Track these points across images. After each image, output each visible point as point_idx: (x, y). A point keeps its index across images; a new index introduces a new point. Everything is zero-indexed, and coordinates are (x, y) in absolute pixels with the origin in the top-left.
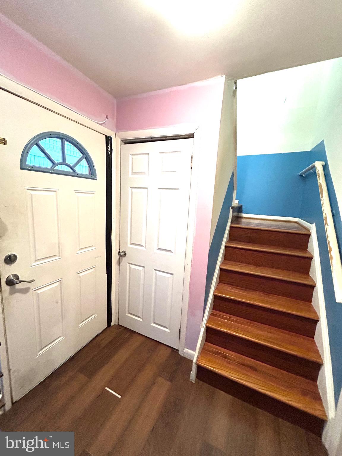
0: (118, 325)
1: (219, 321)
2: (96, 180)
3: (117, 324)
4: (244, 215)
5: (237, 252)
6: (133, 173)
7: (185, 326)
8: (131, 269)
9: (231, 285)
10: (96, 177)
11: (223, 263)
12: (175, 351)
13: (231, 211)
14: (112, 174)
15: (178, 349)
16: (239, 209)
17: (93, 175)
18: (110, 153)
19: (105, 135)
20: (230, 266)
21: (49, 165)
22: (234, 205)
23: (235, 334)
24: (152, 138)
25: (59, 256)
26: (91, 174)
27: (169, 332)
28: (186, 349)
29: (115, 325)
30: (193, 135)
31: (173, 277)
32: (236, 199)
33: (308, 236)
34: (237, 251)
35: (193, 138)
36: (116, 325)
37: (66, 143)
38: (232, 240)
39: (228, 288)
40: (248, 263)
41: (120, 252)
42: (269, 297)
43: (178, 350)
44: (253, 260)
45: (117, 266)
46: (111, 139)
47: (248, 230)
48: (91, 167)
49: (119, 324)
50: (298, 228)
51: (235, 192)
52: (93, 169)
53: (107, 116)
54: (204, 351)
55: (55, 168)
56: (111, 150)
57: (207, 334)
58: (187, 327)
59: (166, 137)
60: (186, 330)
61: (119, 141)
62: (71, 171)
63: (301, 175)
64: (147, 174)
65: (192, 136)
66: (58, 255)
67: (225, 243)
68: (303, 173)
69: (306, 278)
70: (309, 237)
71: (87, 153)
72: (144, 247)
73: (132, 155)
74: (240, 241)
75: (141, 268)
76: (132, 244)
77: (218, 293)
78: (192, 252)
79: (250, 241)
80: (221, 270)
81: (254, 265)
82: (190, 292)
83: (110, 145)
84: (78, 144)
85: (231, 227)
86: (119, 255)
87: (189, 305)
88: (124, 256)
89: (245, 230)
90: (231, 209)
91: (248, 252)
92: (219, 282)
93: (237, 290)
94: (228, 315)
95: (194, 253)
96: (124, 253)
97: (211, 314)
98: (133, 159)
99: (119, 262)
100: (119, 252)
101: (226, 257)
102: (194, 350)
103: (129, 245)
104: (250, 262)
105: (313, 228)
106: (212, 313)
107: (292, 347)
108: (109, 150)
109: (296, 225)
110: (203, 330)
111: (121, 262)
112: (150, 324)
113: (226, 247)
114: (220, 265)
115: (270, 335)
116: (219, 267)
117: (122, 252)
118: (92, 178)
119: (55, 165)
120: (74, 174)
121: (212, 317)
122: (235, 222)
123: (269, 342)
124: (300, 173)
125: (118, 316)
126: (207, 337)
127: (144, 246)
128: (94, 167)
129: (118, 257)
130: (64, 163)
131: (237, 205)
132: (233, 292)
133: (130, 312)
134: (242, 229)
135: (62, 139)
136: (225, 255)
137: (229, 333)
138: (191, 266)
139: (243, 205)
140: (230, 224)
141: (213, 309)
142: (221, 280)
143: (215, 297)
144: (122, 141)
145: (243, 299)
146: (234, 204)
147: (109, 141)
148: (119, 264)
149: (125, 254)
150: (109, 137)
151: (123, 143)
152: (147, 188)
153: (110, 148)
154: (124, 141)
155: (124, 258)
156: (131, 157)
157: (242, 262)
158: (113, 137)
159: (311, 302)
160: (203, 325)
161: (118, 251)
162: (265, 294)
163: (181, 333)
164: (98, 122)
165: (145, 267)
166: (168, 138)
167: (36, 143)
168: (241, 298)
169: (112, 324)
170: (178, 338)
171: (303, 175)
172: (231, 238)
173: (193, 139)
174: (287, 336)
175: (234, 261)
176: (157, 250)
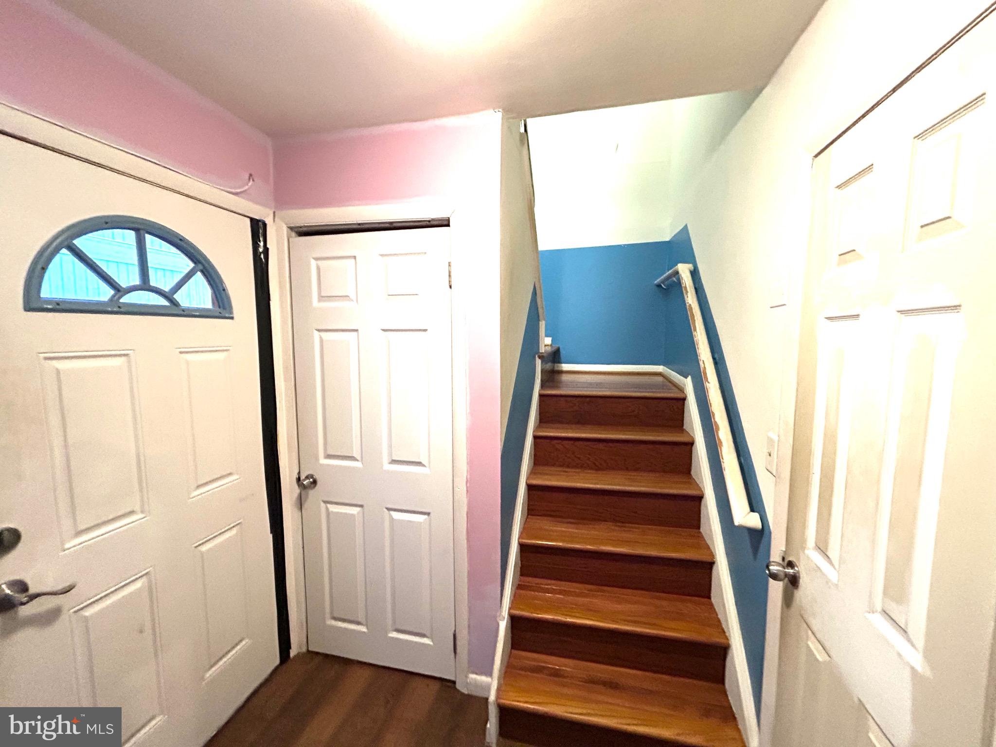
0: (308, 651)
1: (535, 598)
2: (232, 318)
3: (304, 650)
4: (566, 367)
5: (558, 446)
6: (321, 298)
7: (466, 623)
8: (331, 516)
9: (551, 516)
10: (231, 312)
11: (532, 473)
12: (448, 685)
13: (538, 362)
14: (271, 302)
15: (453, 679)
16: (555, 356)
17: (224, 308)
18: (262, 256)
19: (248, 217)
20: (546, 477)
21: (105, 293)
22: (542, 350)
23: (569, 620)
24: (359, 224)
25: (142, 512)
26: (220, 307)
27: (431, 643)
28: (473, 676)
29: (298, 653)
30: (448, 220)
31: (430, 521)
32: (547, 336)
33: (682, 401)
34: (558, 444)
35: (448, 225)
36: (303, 654)
37: (148, 238)
38: (545, 422)
39: (546, 524)
40: (581, 466)
41: (303, 477)
42: (625, 531)
43: (454, 682)
44: (589, 459)
45: (298, 514)
46: (265, 225)
47: (574, 399)
48: (218, 290)
49: (310, 649)
50: (662, 387)
51: (542, 325)
52: (224, 296)
53: (251, 175)
54: (510, 671)
55: (122, 300)
56: (266, 250)
57: (512, 632)
58: (469, 626)
59: (391, 223)
60: (469, 633)
61: (285, 229)
62: (165, 303)
63: (659, 286)
64: (355, 299)
65: (446, 223)
66: (137, 508)
67: (532, 431)
68: (663, 282)
69: (685, 483)
70: (684, 404)
71: (205, 258)
72: (358, 461)
73: (317, 259)
74: (561, 422)
75: (355, 511)
76: (329, 456)
77: (527, 539)
78: (466, 461)
79: (581, 420)
80: (530, 488)
81: (591, 469)
82: (470, 548)
83: (261, 239)
84: (181, 240)
85: (541, 396)
86: (299, 486)
87: (470, 574)
88: (312, 486)
89: (569, 399)
90: (537, 359)
91: (577, 443)
92: (528, 515)
93: (566, 525)
94: (553, 582)
95: (470, 463)
96: (311, 480)
97: (519, 587)
98: (318, 268)
99: (300, 503)
100: (299, 479)
101: (538, 460)
102: (490, 674)
103: (323, 461)
104: (583, 464)
105: (688, 384)
106: (519, 585)
107: (673, 624)
108: (261, 250)
109: (660, 379)
110: (503, 625)
111: (306, 500)
112: (387, 633)
113: (535, 437)
114: (528, 479)
115: (633, 607)
116: (525, 482)
117: (307, 477)
118: (223, 315)
119: (120, 294)
120: (174, 310)
121: (522, 592)
122: (547, 384)
123: (635, 623)
124: (658, 280)
125: (305, 631)
126: (513, 638)
127: (359, 458)
128: (224, 290)
129: (297, 490)
130: (145, 285)
131: (549, 349)
132: (556, 531)
133: (335, 615)
134: (562, 399)
135: (136, 230)
136: (535, 455)
137: (557, 620)
138: (467, 491)
139: (561, 347)
140: (539, 390)
141: (522, 574)
142: (531, 511)
143: (523, 547)
144: (291, 228)
145: (578, 543)
146: (543, 346)
147: (258, 229)
148: (301, 508)
149: (315, 482)
150: (258, 221)
151: (293, 234)
152: (357, 330)
153: (262, 244)
154: (296, 230)
155: (312, 493)
156: (313, 263)
157: (568, 467)
158: (269, 221)
159: (699, 527)
160: (503, 614)
161: (295, 476)
162: (617, 526)
163: (458, 643)
164: (231, 190)
165: (365, 506)
166: (395, 225)
167: (66, 243)
168: (572, 542)
169: (293, 653)
170: (453, 654)
171: (663, 286)
172: (544, 419)
173: (448, 228)
174: (664, 603)
175: (553, 465)
176: (390, 463)
